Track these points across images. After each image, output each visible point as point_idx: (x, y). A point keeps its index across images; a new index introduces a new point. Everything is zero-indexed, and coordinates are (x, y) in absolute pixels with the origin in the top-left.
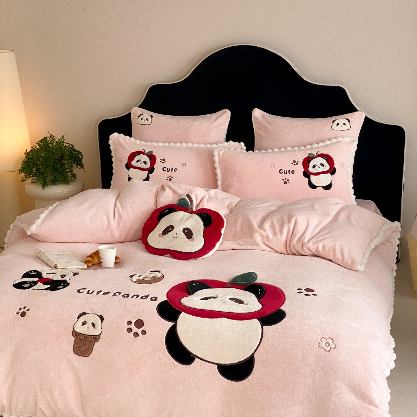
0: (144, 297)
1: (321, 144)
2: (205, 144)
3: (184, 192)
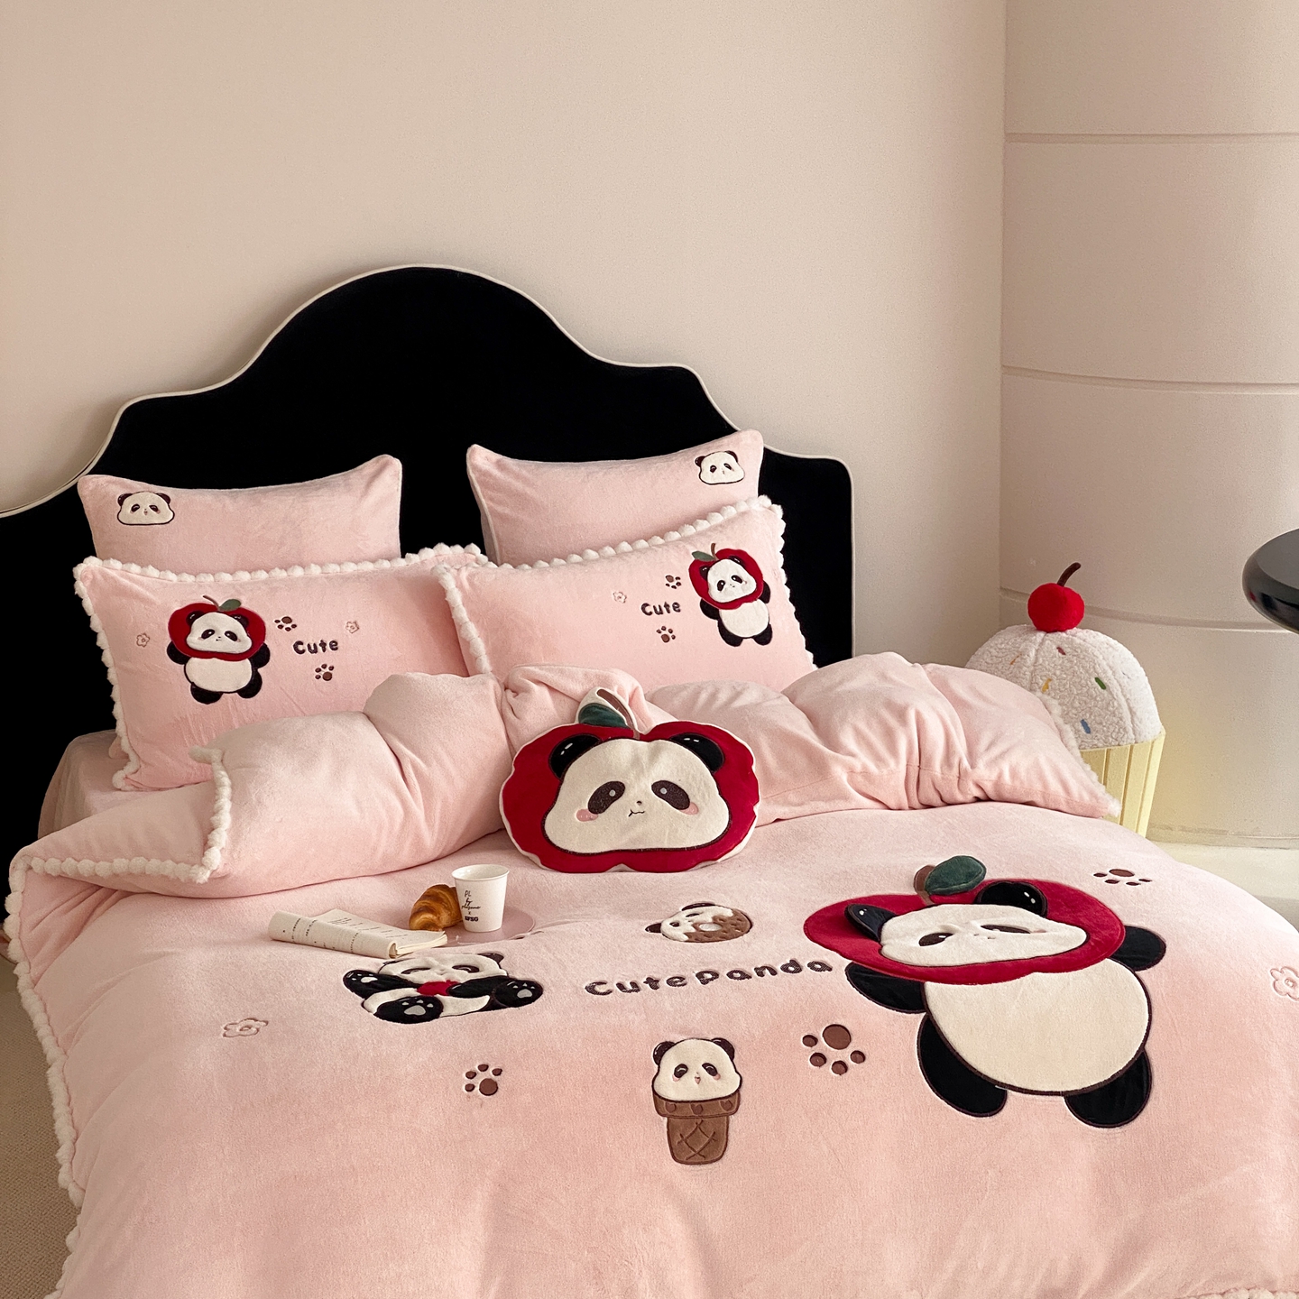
0: (792, 968)
1: (703, 525)
2: (373, 561)
3: (587, 687)
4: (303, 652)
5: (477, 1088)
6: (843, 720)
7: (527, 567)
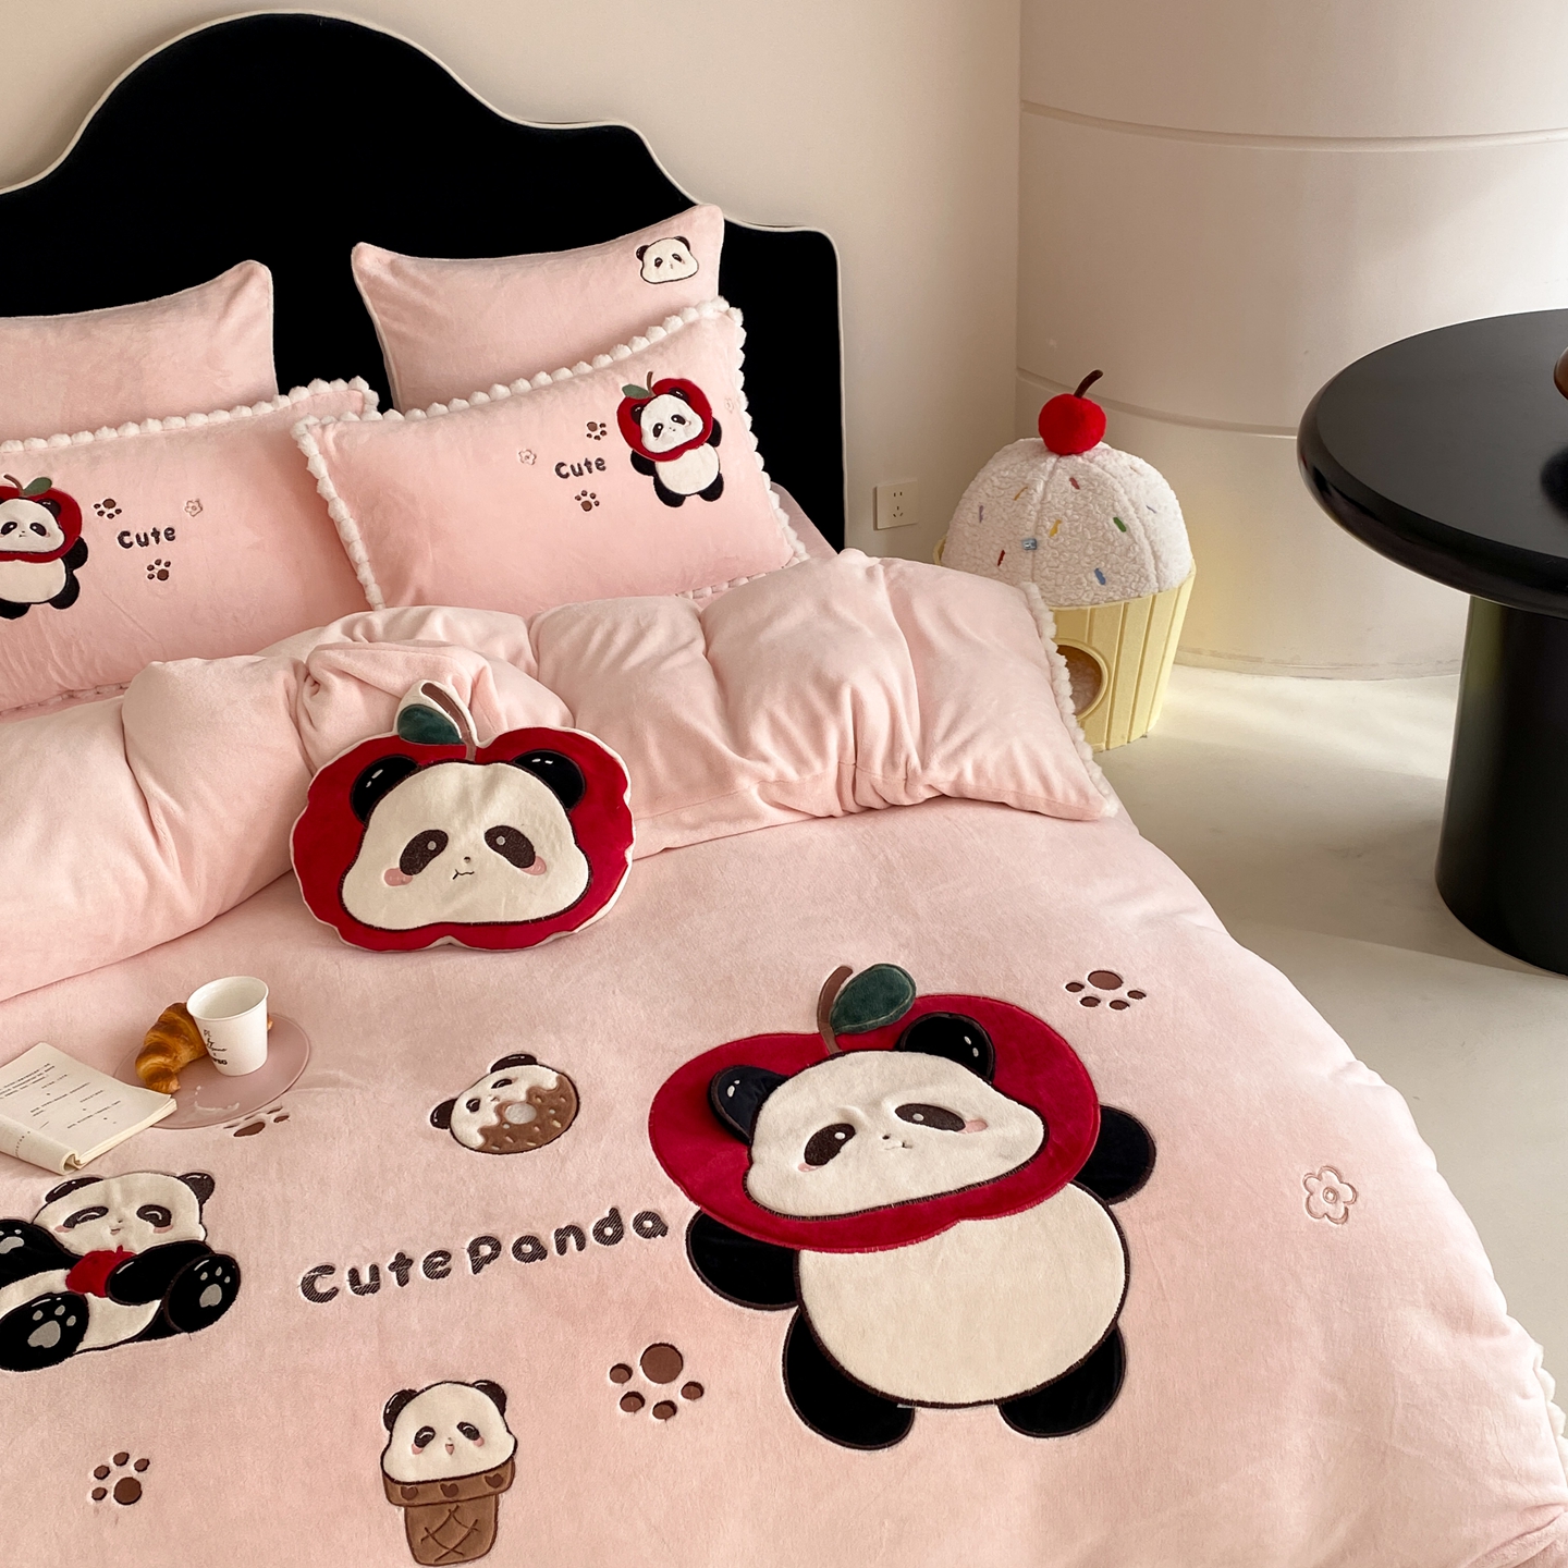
0: (609, 1231)
1: (641, 344)
2: (229, 409)
3: (409, 678)
4: (131, 544)
5: (110, 1495)
6: (757, 702)
7: (418, 413)
